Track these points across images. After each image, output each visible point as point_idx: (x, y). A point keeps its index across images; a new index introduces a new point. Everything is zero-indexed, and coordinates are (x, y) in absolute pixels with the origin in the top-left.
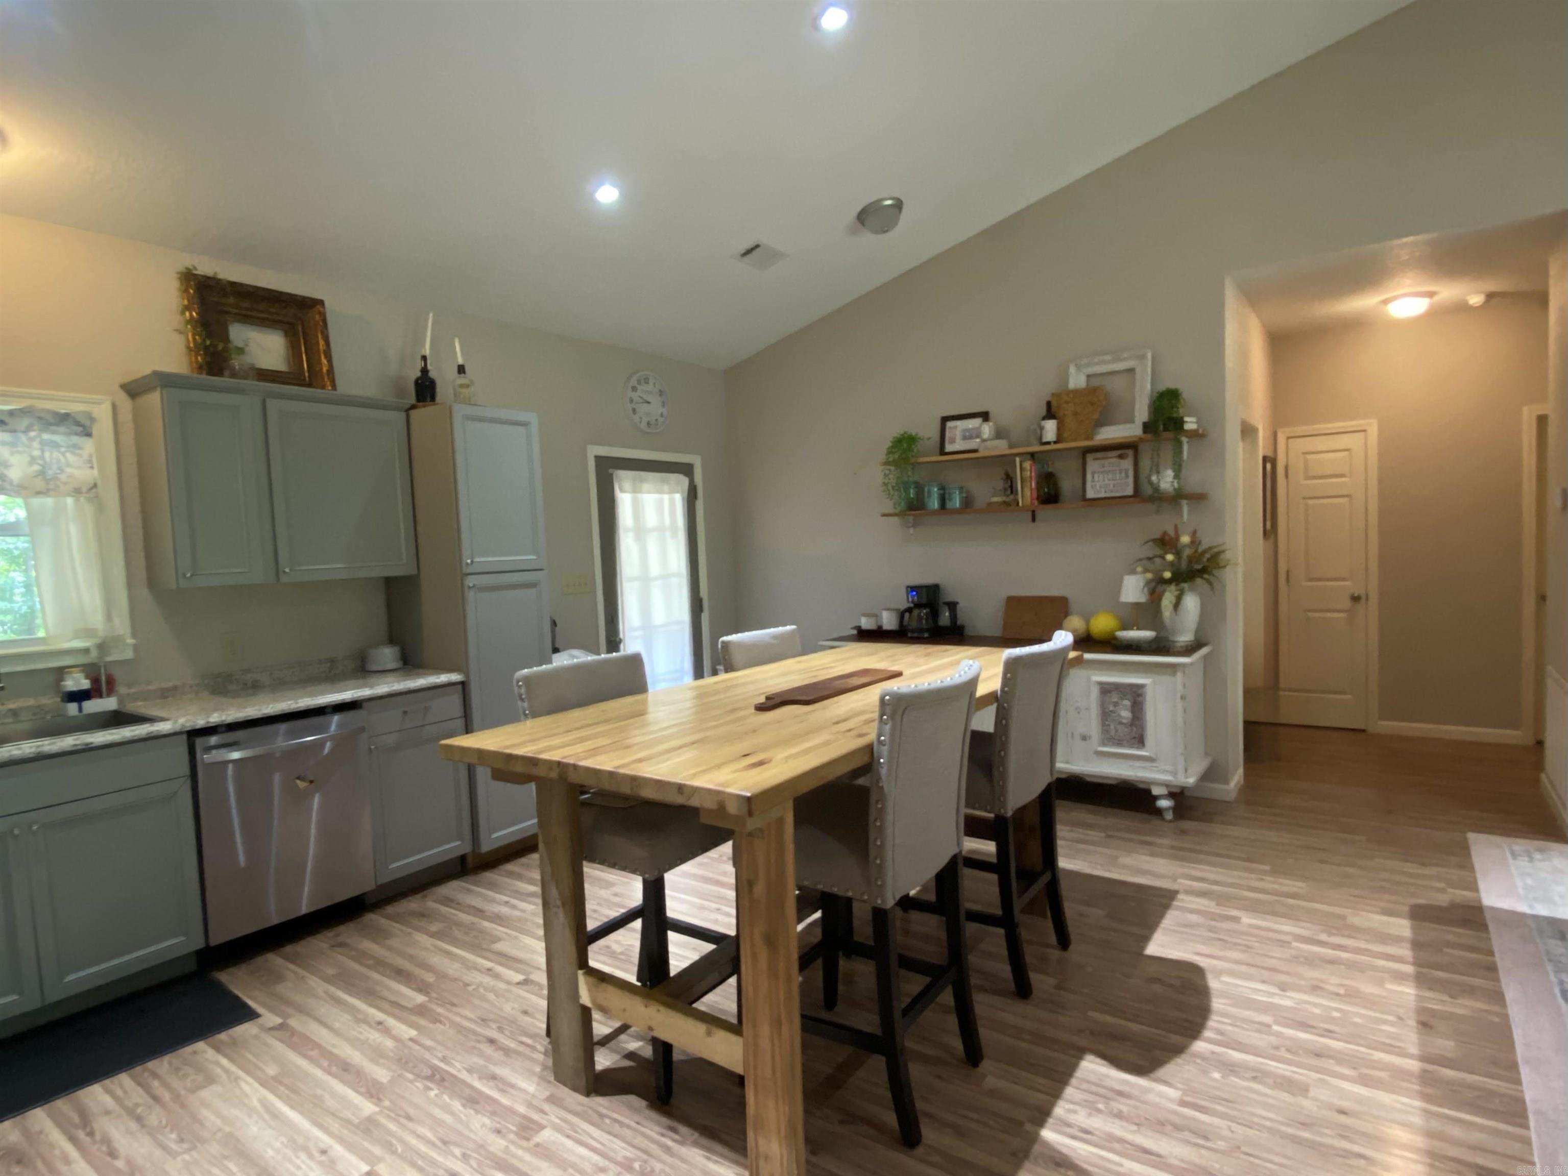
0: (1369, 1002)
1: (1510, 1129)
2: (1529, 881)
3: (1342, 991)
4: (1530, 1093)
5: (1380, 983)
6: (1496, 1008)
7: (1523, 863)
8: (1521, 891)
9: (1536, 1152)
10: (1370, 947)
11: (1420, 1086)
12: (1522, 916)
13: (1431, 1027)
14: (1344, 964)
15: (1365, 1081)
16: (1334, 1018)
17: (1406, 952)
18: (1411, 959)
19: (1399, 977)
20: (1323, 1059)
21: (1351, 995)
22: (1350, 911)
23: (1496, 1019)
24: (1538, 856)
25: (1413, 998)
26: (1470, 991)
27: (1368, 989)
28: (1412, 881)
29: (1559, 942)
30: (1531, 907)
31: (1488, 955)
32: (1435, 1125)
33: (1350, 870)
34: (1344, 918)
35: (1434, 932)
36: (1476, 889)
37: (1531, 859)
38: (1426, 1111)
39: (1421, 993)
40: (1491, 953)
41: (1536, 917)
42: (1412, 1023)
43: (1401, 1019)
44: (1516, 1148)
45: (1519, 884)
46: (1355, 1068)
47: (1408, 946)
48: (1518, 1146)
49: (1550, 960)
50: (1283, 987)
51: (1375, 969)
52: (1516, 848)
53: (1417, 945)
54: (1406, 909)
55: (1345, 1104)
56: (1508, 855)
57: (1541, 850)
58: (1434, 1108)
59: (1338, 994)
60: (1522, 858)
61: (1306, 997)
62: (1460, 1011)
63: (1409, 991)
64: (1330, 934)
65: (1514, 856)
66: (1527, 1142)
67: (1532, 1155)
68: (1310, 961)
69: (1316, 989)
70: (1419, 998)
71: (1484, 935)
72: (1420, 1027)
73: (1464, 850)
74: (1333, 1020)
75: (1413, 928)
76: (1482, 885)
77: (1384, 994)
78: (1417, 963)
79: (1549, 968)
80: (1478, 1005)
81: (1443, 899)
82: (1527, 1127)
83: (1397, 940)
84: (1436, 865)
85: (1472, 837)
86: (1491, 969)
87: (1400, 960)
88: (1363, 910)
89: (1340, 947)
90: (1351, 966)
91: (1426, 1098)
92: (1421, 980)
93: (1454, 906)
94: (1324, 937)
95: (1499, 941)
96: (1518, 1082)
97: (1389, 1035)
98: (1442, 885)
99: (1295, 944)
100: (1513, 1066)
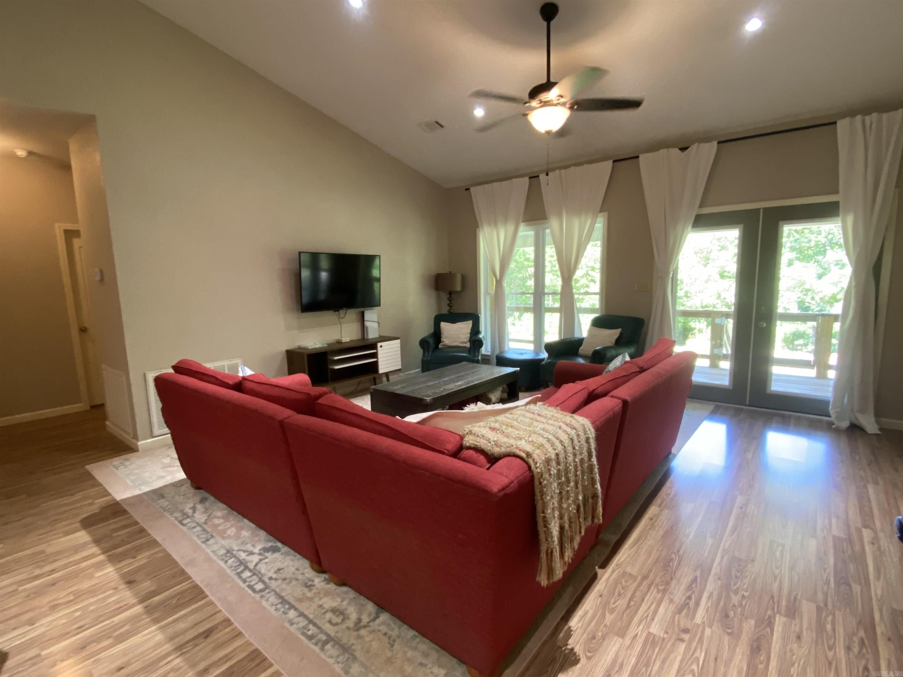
0: (92, 592)
1: (200, 603)
2: (132, 478)
3: (72, 598)
4: (198, 579)
5: (91, 576)
6: (157, 550)
7: (122, 469)
8: (131, 484)
9: (218, 604)
10: (72, 559)
11: (150, 617)
12: (139, 496)
13: (134, 581)
14: (61, 580)
15: (120, 639)
16: (79, 616)
17: (95, 549)
18: (99, 552)
19: (99, 566)
20: (88, 647)
21: (79, 596)
22: (44, 545)
23: (161, 555)
24: (127, 463)
25: (114, 573)
26: (139, 549)
27: (85, 585)
28: (72, 507)
29: (163, 500)
30: (140, 489)
31: (136, 525)
32: (170, 631)
33: (29, 520)
34: (43, 552)
35: (103, 529)
36: (109, 494)
37: (126, 467)
38: (161, 628)
39: (116, 568)
40: (137, 523)
41: (145, 493)
42: (123, 586)
43: (115, 588)
44: (209, 610)
45: (128, 481)
46: (110, 637)
47: (93, 545)
48: (210, 608)
49: (165, 511)
50: (31, 622)
51: (83, 570)
52: (115, 463)
53: (97, 542)
54: (78, 525)
55: (118, 663)
56: (114, 470)
57: (127, 460)
58: (163, 623)
59: (71, 601)
60: (121, 468)
61: (50, 618)
62: (142, 562)
63: (110, 570)
64: (41, 567)
65: (117, 468)
66: (211, 603)
67: (217, 607)
68: (39, 592)
69: (54, 608)
70: (118, 570)
71: (127, 516)
72: (128, 585)
73: (90, 476)
74: (77, 620)
75: (90, 533)
76: (110, 491)
77: (98, 581)
78: (105, 551)
79: (166, 514)
80: (148, 553)
81: (95, 508)
82: (207, 596)
83: (84, 546)
84: (80, 491)
85: (88, 467)
86: (142, 530)
87: (93, 556)
88: (52, 540)
89: (53, 571)
90: (66, 578)
91: (156, 621)
92: (113, 559)
93: (103, 509)
94: (37, 572)
95: (137, 515)
96: (190, 578)
97: (117, 602)
98: (90, 501)
99: (21, 588)
100: (183, 572)
